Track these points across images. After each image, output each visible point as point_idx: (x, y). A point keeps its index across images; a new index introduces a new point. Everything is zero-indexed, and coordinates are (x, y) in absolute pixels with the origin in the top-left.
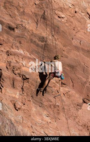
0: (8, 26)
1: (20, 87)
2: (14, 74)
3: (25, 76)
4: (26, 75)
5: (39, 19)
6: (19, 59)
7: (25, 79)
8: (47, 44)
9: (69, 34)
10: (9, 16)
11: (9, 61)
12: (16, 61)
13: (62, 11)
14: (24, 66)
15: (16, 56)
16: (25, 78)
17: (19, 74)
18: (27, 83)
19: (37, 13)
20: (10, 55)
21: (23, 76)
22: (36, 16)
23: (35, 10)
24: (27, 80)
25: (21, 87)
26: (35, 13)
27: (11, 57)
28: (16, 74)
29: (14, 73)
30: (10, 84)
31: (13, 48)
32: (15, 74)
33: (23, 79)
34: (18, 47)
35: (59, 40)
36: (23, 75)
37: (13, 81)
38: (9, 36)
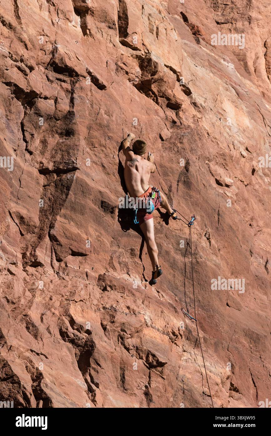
0: (101, 199)
1: (141, 389)
2: (123, 348)
3: (154, 356)
4: (157, 354)
5: (174, 185)
6: (135, 302)
7: (155, 367)
8: (197, 262)
9: (244, 236)
10: (101, 168)
11: (107, 306)
12: (128, 308)
13: (224, 166)
14: (149, 324)
15: (126, 292)
16: (155, 363)
17: (137, 349)
18: (160, 379)
19: (167, 164)
20: (108, 288)
21: (147, 357)
22: (165, 174)
23: (162, 156)
24: (160, 369)
25: (144, 388)
26: (161, 166)
27: (112, 297)
28: (128, 349)
29: (123, 344)
30: (113, 379)
31: (114, 268)
32: (125, 348)
33: (149, 364)
34: (126, 265)
35: (221, 252)
36: (149, 353)
37: (121, 368)
38: (103, 232)
